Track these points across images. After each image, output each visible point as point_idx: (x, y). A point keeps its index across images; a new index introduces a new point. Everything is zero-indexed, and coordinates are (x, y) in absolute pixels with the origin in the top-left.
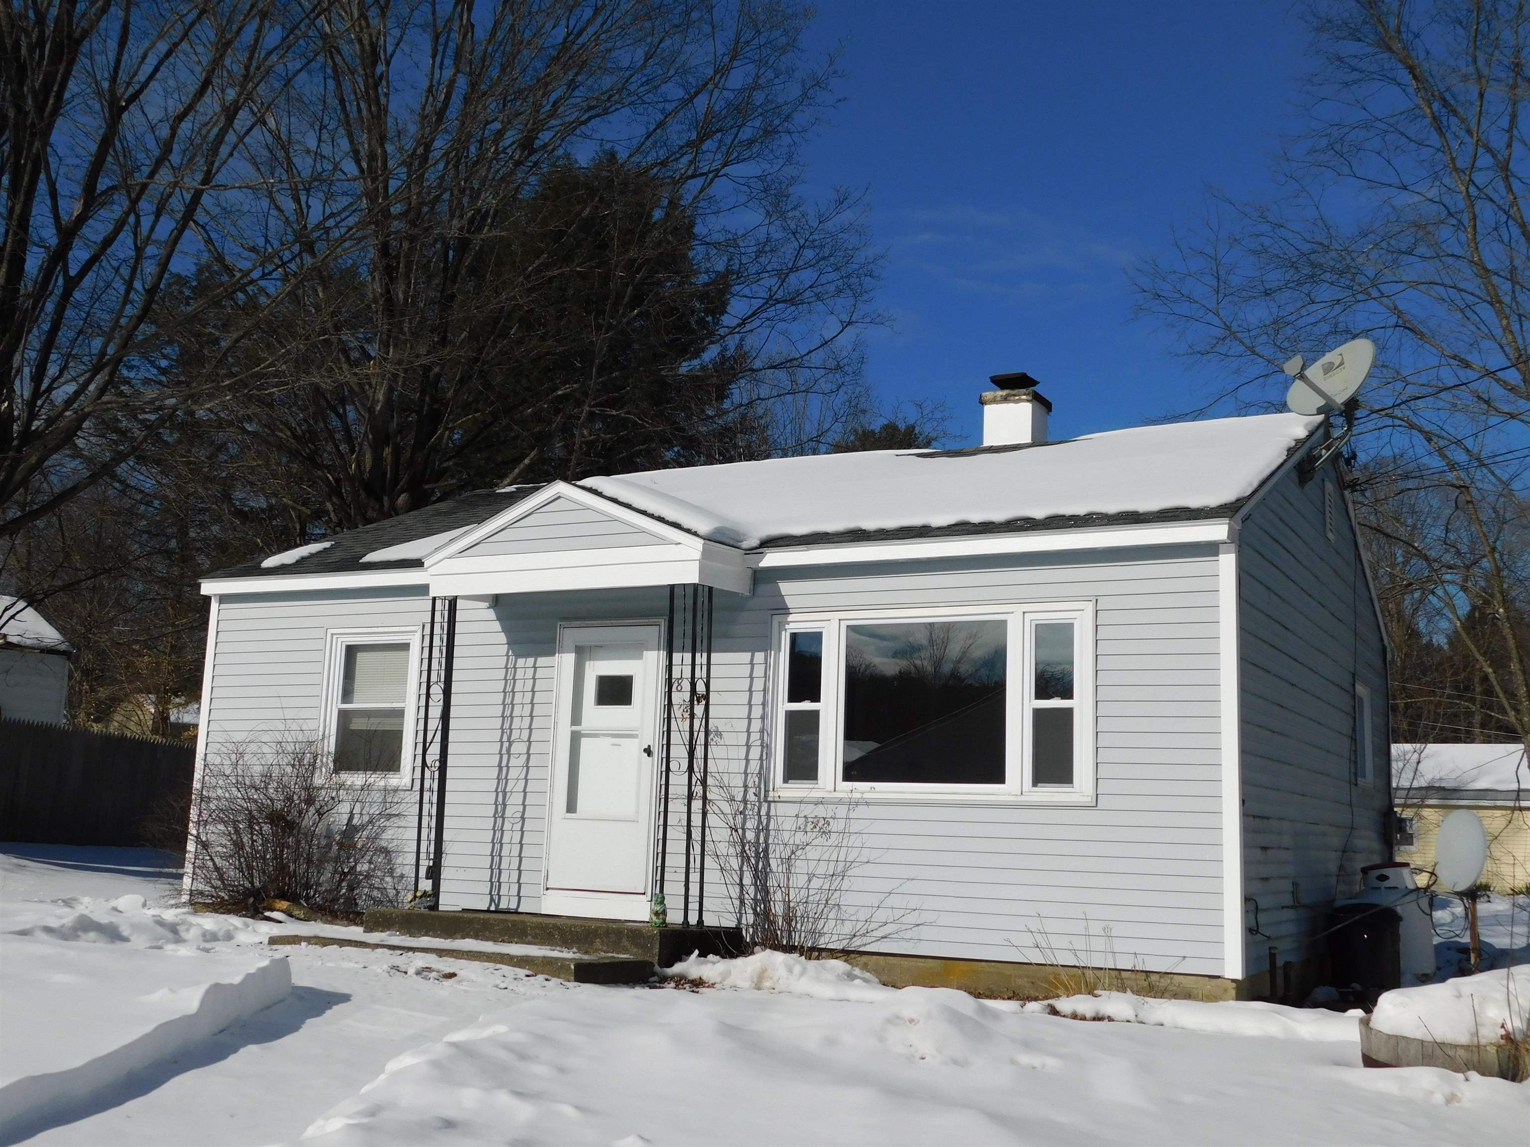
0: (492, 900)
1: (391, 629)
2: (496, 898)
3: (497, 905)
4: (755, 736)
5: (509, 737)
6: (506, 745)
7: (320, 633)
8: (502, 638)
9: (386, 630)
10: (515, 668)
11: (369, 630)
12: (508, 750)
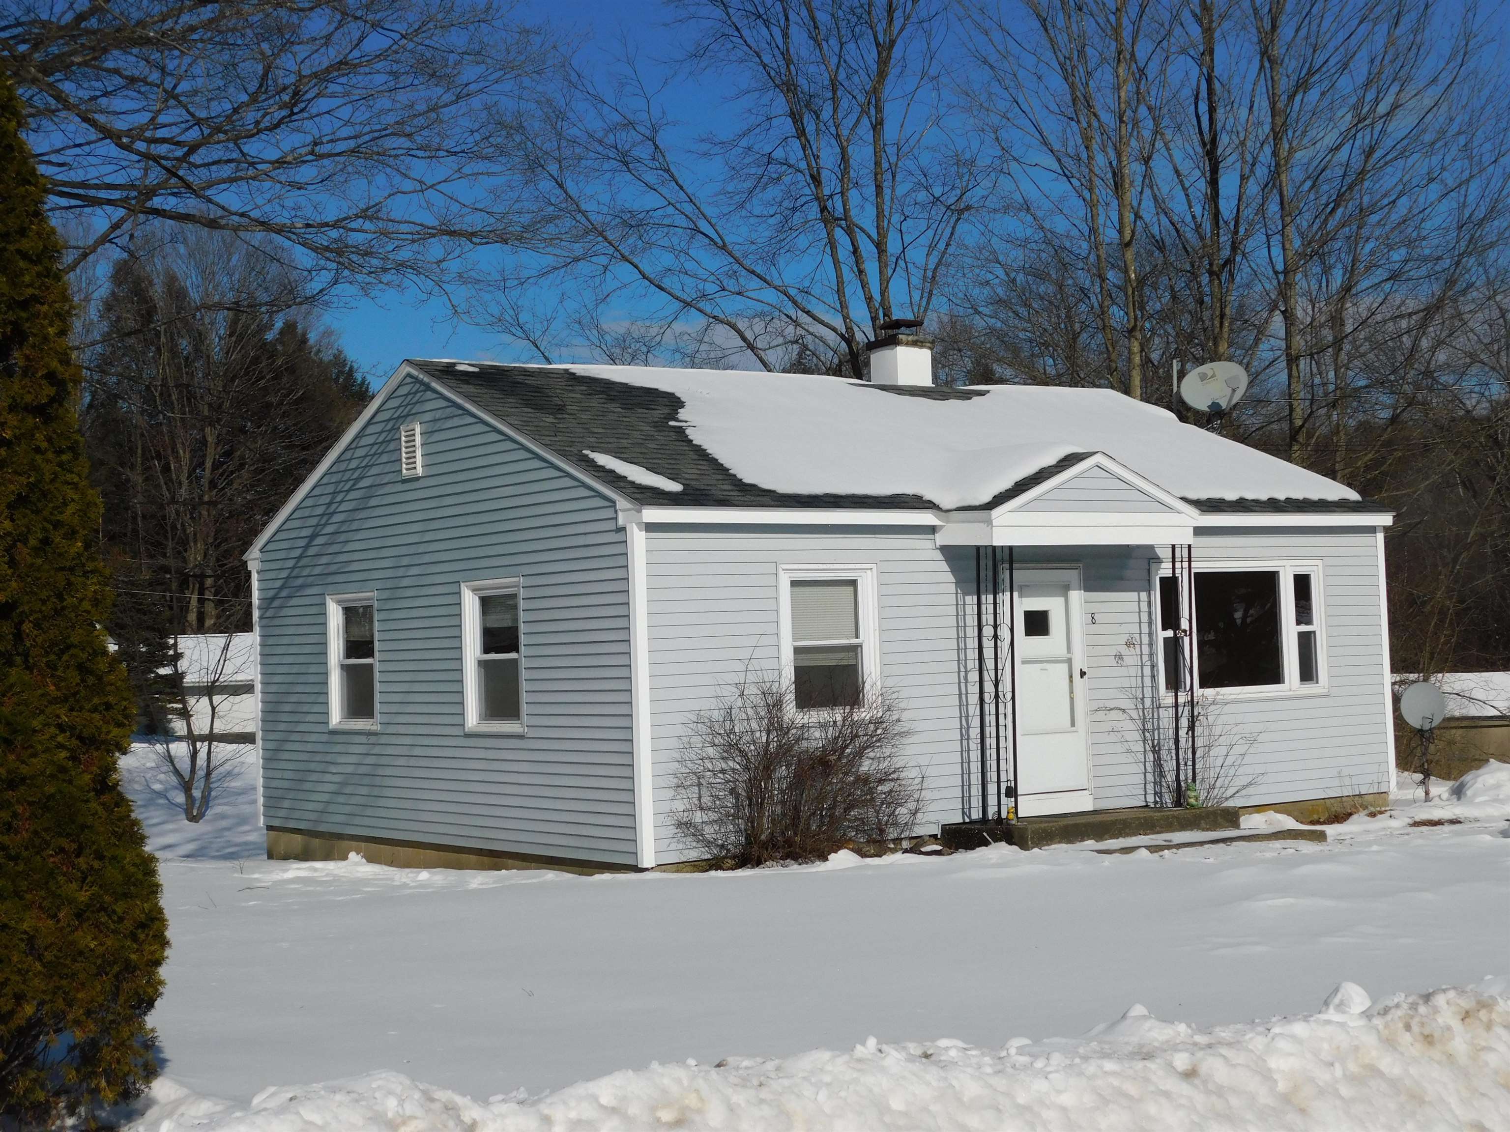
0: (964, 813)
1: (846, 566)
2: (967, 811)
3: (969, 817)
4: (1146, 658)
5: (966, 667)
6: (962, 674)
7: (771, 568)
8: (950, 578)
9: (842, 566)
10: (964, 604)
11: (824, 566)
12: (966, 678)
